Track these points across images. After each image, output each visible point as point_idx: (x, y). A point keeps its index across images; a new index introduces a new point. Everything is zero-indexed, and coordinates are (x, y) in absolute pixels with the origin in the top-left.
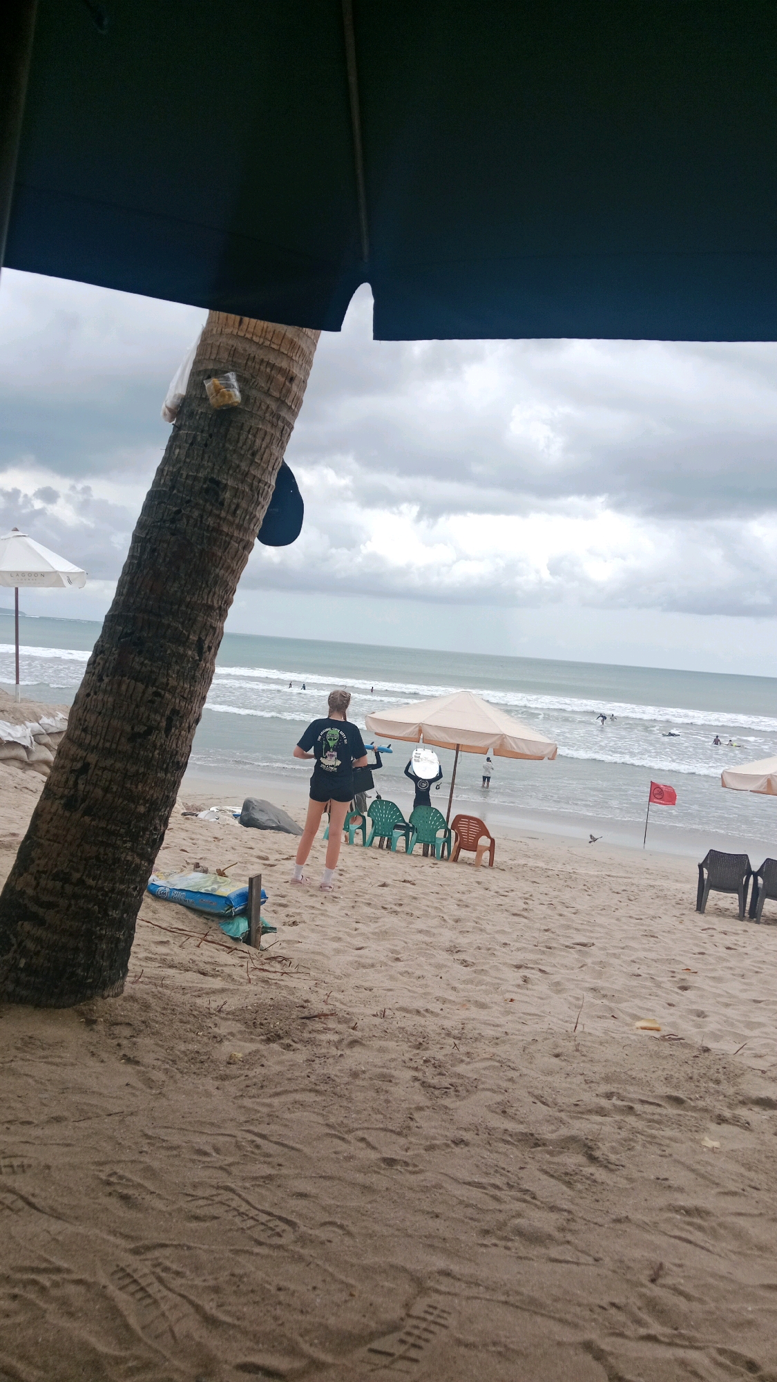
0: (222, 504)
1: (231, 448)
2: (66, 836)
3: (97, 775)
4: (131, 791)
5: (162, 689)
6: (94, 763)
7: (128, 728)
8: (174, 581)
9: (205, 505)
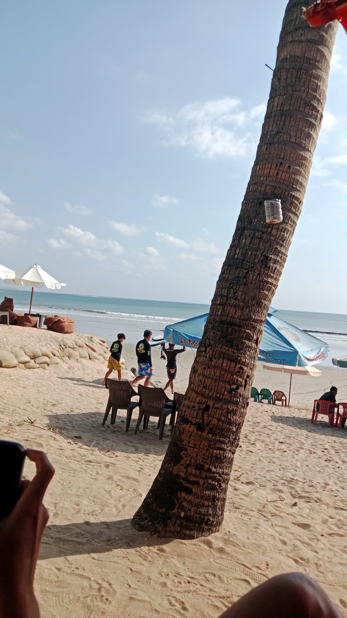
0: (269, 268)
1: (273, 239)
2: (200, 445)
3: (214, 411)
4: (231, 420)
5: (243, 365)
6: (212, 405)
7: (228, 387)
8: (247, 309)
9: (261, 269)
